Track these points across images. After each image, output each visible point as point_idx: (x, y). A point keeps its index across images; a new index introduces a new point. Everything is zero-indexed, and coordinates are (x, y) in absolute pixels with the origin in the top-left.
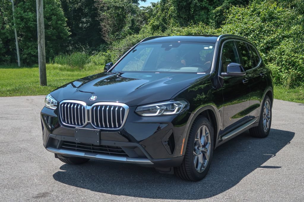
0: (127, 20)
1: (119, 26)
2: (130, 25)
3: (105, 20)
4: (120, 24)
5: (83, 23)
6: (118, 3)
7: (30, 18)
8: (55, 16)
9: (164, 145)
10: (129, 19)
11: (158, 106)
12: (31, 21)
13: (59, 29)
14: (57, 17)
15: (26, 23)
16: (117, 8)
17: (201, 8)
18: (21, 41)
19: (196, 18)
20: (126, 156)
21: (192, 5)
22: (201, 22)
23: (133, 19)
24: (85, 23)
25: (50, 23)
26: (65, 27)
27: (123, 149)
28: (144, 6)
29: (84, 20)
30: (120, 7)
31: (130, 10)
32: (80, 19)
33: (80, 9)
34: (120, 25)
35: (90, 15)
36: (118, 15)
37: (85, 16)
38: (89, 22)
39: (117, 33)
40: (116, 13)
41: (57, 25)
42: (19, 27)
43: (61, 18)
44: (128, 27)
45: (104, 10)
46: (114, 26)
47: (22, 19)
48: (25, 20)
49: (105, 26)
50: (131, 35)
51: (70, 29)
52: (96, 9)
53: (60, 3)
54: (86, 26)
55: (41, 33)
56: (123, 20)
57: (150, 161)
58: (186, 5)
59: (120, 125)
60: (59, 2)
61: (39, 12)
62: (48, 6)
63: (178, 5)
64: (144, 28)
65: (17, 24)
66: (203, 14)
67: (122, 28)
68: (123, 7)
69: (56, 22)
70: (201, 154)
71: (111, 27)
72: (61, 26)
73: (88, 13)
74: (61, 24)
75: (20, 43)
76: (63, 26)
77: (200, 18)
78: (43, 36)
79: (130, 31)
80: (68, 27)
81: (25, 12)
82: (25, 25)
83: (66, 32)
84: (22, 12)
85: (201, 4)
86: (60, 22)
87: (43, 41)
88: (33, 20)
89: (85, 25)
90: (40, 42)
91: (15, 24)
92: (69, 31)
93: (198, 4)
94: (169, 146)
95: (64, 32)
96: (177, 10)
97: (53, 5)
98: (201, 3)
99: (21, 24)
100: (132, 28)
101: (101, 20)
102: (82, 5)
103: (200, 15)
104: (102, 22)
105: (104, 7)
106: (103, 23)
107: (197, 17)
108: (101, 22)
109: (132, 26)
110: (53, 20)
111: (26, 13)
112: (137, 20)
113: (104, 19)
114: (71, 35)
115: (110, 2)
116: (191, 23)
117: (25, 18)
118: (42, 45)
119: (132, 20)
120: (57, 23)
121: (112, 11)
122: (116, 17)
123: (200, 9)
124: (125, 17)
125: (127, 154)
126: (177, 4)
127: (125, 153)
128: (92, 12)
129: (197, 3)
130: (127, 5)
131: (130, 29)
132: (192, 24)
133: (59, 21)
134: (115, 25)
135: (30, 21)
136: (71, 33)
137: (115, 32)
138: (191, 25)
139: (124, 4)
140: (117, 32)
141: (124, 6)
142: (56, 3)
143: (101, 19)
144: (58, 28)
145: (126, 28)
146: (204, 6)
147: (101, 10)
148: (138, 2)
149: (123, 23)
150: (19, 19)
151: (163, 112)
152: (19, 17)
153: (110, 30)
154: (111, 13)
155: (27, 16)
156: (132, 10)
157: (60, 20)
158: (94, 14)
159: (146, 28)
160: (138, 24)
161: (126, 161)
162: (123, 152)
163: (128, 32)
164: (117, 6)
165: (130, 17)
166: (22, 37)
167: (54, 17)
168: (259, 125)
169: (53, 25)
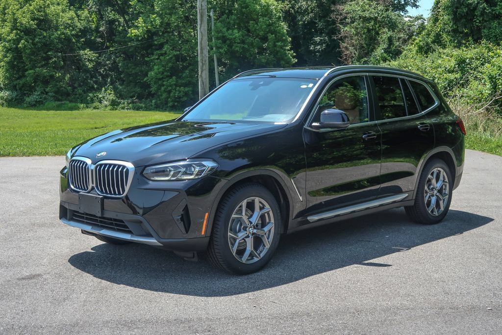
0: (381, 38)
1: (368, 48)
2: (385, 46)
3: (348, 38)
4: (370, 45)
5: (316, 44)
6: (368, 11)
7: (235, 38)
8: (272, 34)
9: (176, 221)
10: (385, 36)
11: (172, 167)
12: (238, 43)
13: (279, 54)
14: (275, 36)
15: (230, 46)
16: (366, 20)
17: (492, 17)
18: (223, 72)
19: (484, 33)
20: (130, 232)
21: (477, 12)
22: (485, 40)
23: (391, 36)
24: (318, 44)
25: (265, 45)
26: (288, 50)
27: (126, 224)
28: (411, 16)
29: (318, 39)
30: (371, 18)
31: (387, 22)
32: (311, 39)
33: (312, 23)
34: (371, 47)
35: (327, 31)
36: (369, 30)
37: (320, 32)
38: (324, 43)
39: (366, 59)
40: (365, 28)
41: (275, 48)
42: (220, 52)
43: (281, 38)
44: (383, 49)
45: (346, 24)
46: (360, 49)
47: (224, 39)
48: (228, 42)
49: (347, 48)
50: (386, 62)
51: (295, 54)
52: (334, 22)
53: (281, 15)
54: (319, 49)
55: (202, 63)
56: (375, 39)
57: (156, 241)
58: (467, 12)
59: (124, 191)
60: (280, 13)
61: (201, 32)
62: (263, 19)
63: (455, 13)
64: (407, 50)
65: (218, 48)
66: (496, 27)
67: (372, 51)
68: (376, 18)
69: (275, 43)
70: (250, 237)
71: (356, 51)
72: (281, 50)
73: (323, 29)
74: (281, 47)
75: (221, 76)
76: (285, 50)
77: (490, 33)
78: (206, 66)
79: (385, 55)
80: (292, 51)
81: (228, 30)
82: (228, 50)
83: (289, 58)
84: (225, 30)
85: (493, 10)
86: (279, 44)
87: (206, 74)
88: (239, 41)
89: (319, 47)
90: (201, 76)
91: (214, 49)
92: (294, 57)
93: (487, 10)
94: (182, 222)
95: (286, 58)
96: (453, 21)
97: (270, 18)
98: (492, 8)
99: (222, 48)
100: (387, 51)
101: (341, 39)
102: (315, 18)
103: (490, 28)
104: (343, 42)
105: (346, 18)
106: (345, 43)
107: (486, 31)
108: (341, 42)
109: (389, 47)
110: (269, 40)
111: (230, 31)
112: (397, 38)
113: (346, 37)
114: (296, 63)
115: (356, 11)
116: (468, 41)
117: (228, 39)
118: (204, 81)
119: (389, 38)
120: (275, 46)
121: (359, 24)
122: (364, 33)
123: (490, 17)
124: (378, 34)
125: (131, 230)
126: (453, 11)
127: (128, 228)
128: (330, 27)
129: (485, 9)
130: (382, 14)
131: (385, 52)
132: (469, 44)
133: (278, 42)
134: (363, 47)
135: (235, 43)
136: (296, 61)
137: (362, 58)
138: (467, 44)
139: (378, 14)
140: (366, 57)
141: (378, 16)
142: (276, 15)
143: (341, 37)
144: (277, 52)
145: (379, 51)
146: (497, 13)
147: (342, 23)
148: (406, 9)
149: (374, 44)
150: (219, 40)
151: (179, 175)
152: (220, 37)
153: (355, 54)
154: (357, 28)
155: (231, 35)
156: (389, 22)
157: (281, 41)
158: (332, 30)
159: (410, 50)
160: (398, 43)
161: (129, 239)
162: (126, 227)
163: (382, 57)
164: (366, 17)
165: (385, 34)
166: (224, 67)
167: (271, 37)
168: (415, 203)
169: (269, 48)
